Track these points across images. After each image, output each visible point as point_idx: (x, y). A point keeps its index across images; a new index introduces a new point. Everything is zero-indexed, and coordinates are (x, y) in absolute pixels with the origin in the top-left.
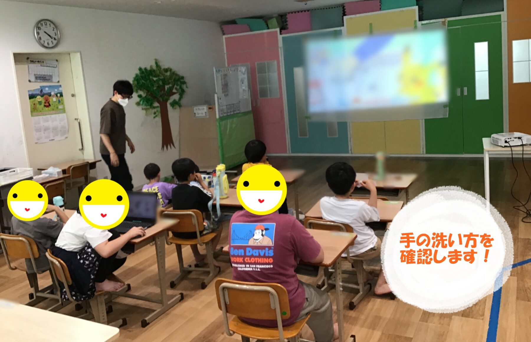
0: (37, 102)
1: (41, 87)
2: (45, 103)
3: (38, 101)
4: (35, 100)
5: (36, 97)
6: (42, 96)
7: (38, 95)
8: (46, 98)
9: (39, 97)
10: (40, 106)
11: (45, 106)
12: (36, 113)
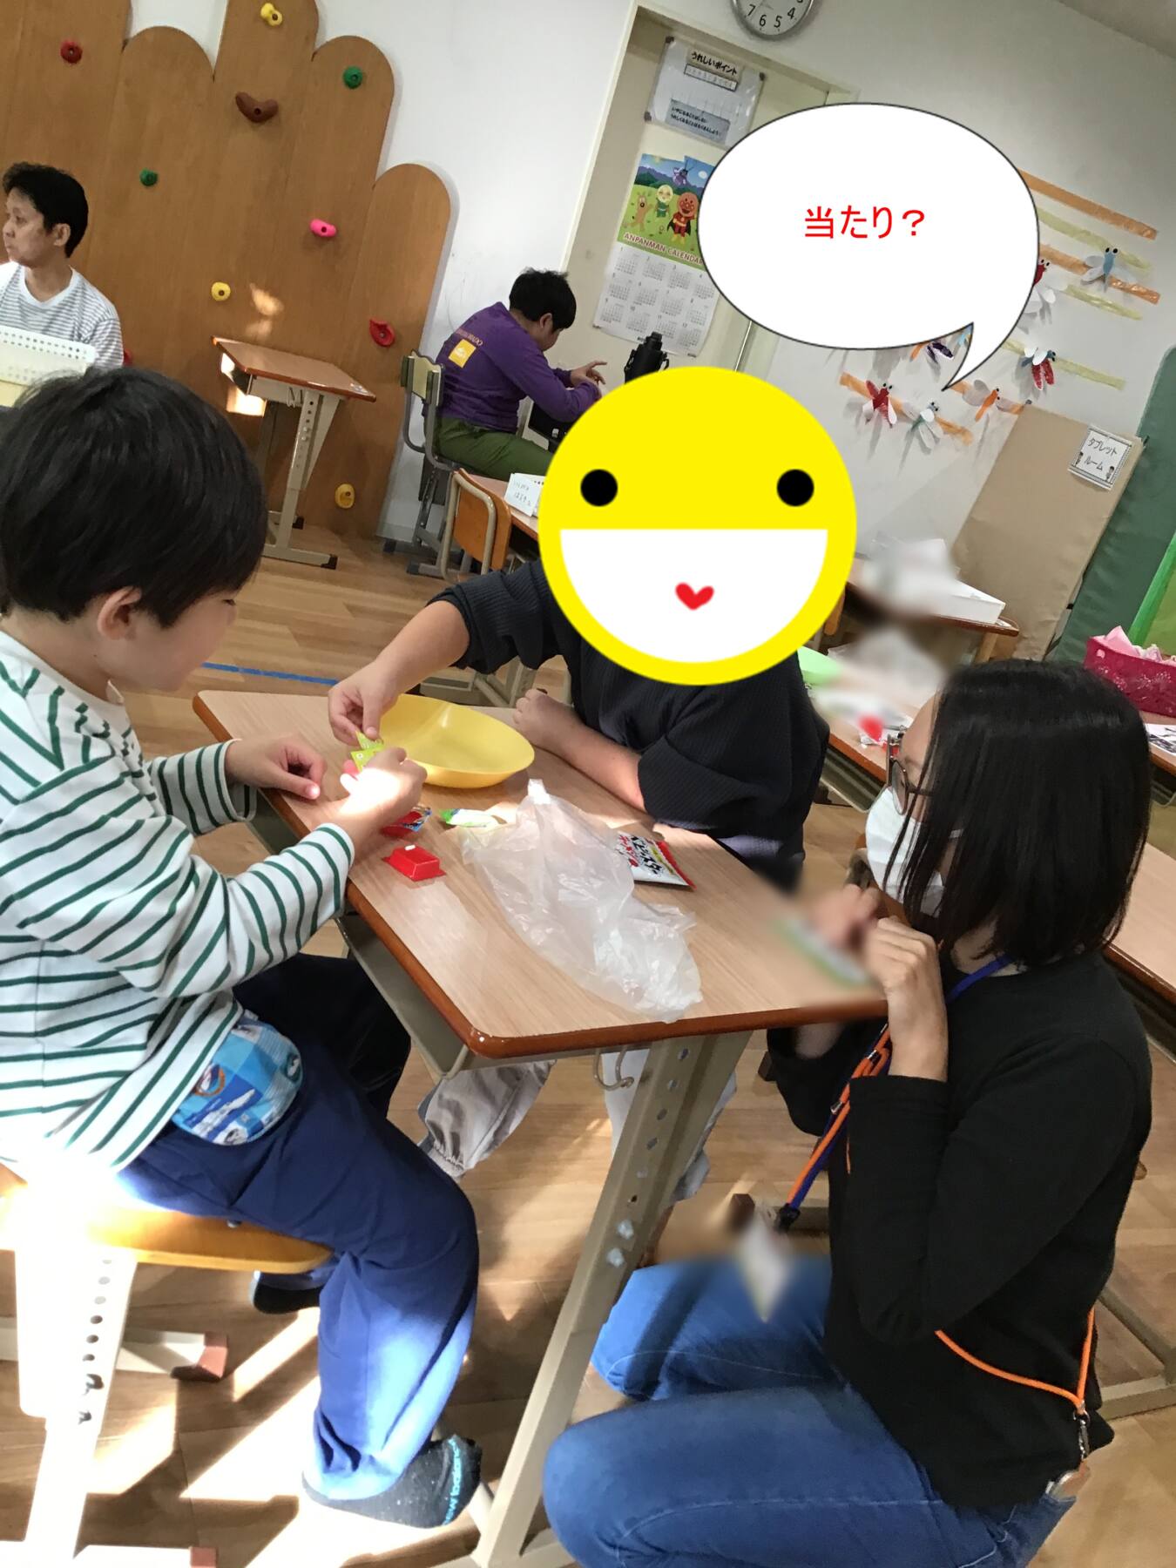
0: (655, 203)
1: (688, 159)
2: (678, 216)
3: (659, 202)
4: (649, 195)
5: (657, 187)
6: (678, 191)
7: (668, 181)
8: (689, 201)
9: (666, 189)
10: (658, 219)
11: (671, 224)
12: (635, 236)
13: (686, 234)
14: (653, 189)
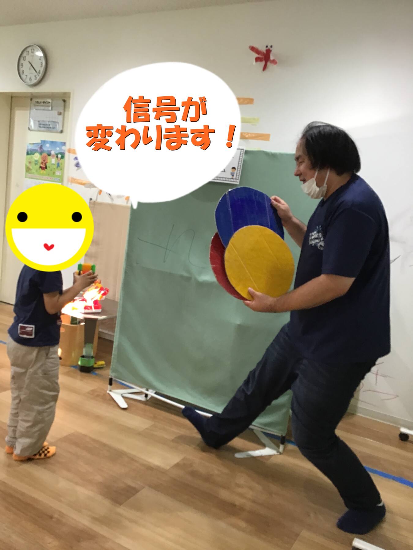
2: (42, 163)
3: (35, 160)
4: (32, 158)
5: (34, 154)
7: (36, 151)
8: (45, 157)
9: (37, 154)
10: (35, 166)
11: (40, 167)
12: (30, 175)
13: (46, 169)
14: (33, 156)
